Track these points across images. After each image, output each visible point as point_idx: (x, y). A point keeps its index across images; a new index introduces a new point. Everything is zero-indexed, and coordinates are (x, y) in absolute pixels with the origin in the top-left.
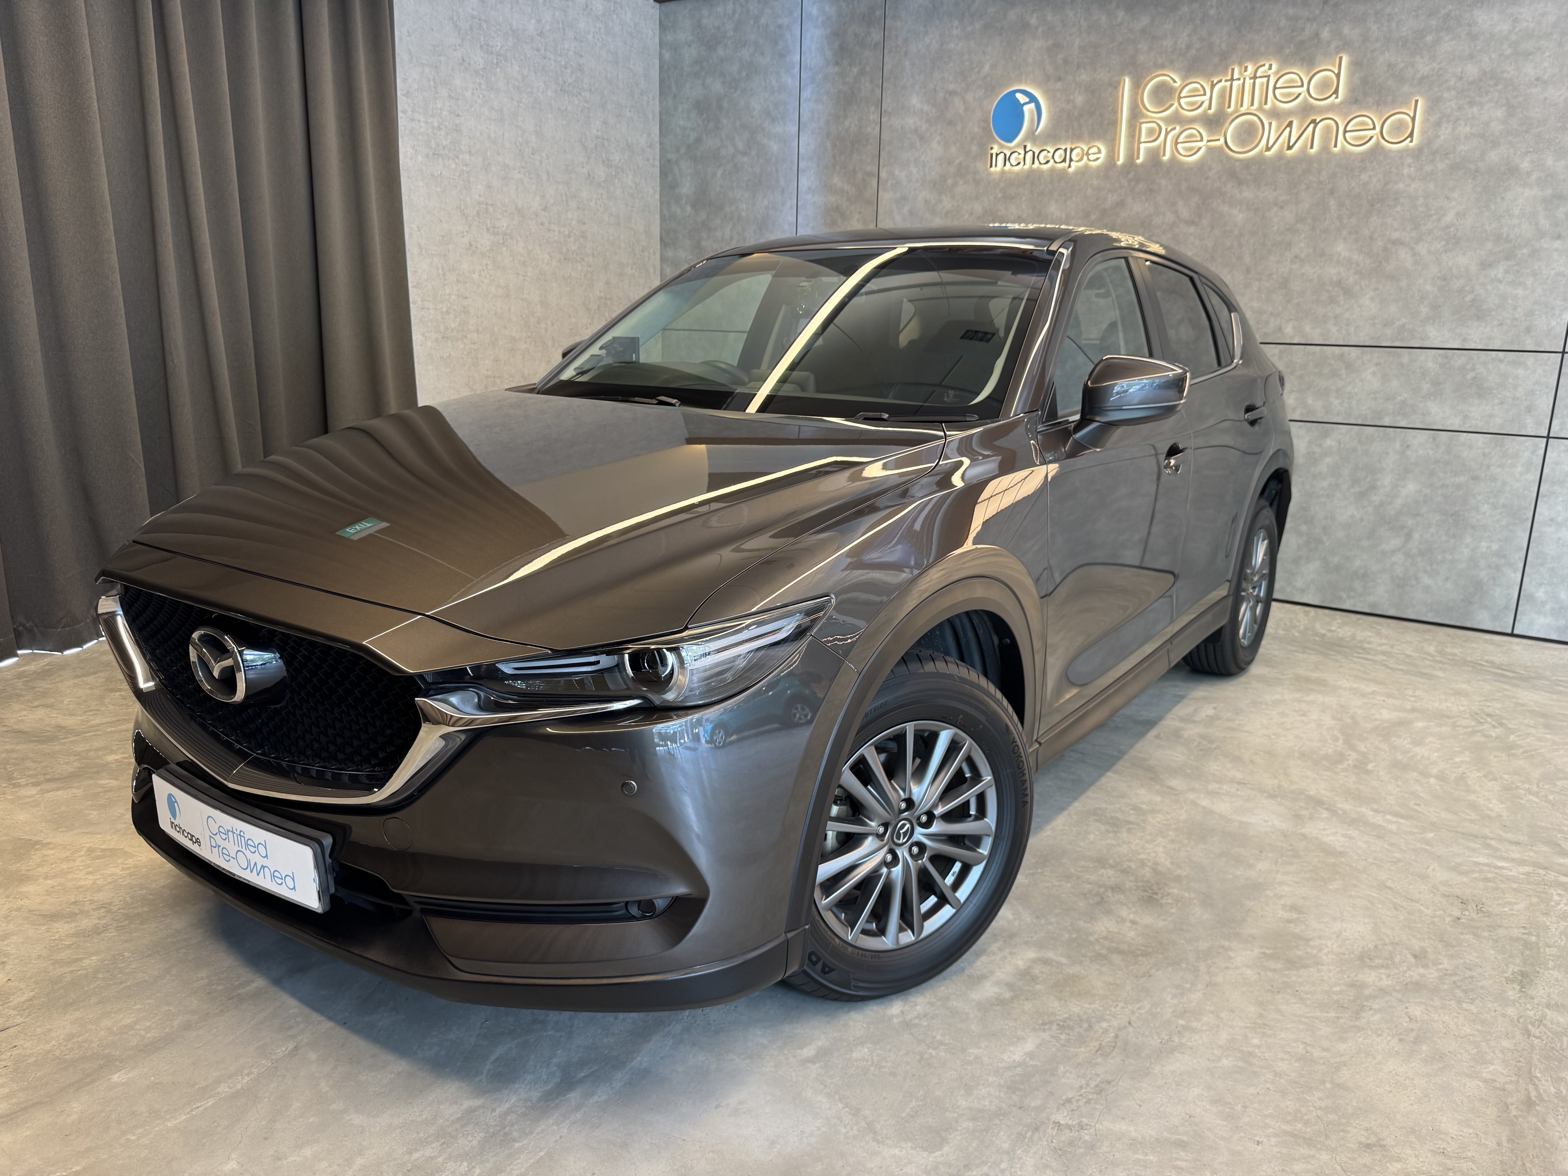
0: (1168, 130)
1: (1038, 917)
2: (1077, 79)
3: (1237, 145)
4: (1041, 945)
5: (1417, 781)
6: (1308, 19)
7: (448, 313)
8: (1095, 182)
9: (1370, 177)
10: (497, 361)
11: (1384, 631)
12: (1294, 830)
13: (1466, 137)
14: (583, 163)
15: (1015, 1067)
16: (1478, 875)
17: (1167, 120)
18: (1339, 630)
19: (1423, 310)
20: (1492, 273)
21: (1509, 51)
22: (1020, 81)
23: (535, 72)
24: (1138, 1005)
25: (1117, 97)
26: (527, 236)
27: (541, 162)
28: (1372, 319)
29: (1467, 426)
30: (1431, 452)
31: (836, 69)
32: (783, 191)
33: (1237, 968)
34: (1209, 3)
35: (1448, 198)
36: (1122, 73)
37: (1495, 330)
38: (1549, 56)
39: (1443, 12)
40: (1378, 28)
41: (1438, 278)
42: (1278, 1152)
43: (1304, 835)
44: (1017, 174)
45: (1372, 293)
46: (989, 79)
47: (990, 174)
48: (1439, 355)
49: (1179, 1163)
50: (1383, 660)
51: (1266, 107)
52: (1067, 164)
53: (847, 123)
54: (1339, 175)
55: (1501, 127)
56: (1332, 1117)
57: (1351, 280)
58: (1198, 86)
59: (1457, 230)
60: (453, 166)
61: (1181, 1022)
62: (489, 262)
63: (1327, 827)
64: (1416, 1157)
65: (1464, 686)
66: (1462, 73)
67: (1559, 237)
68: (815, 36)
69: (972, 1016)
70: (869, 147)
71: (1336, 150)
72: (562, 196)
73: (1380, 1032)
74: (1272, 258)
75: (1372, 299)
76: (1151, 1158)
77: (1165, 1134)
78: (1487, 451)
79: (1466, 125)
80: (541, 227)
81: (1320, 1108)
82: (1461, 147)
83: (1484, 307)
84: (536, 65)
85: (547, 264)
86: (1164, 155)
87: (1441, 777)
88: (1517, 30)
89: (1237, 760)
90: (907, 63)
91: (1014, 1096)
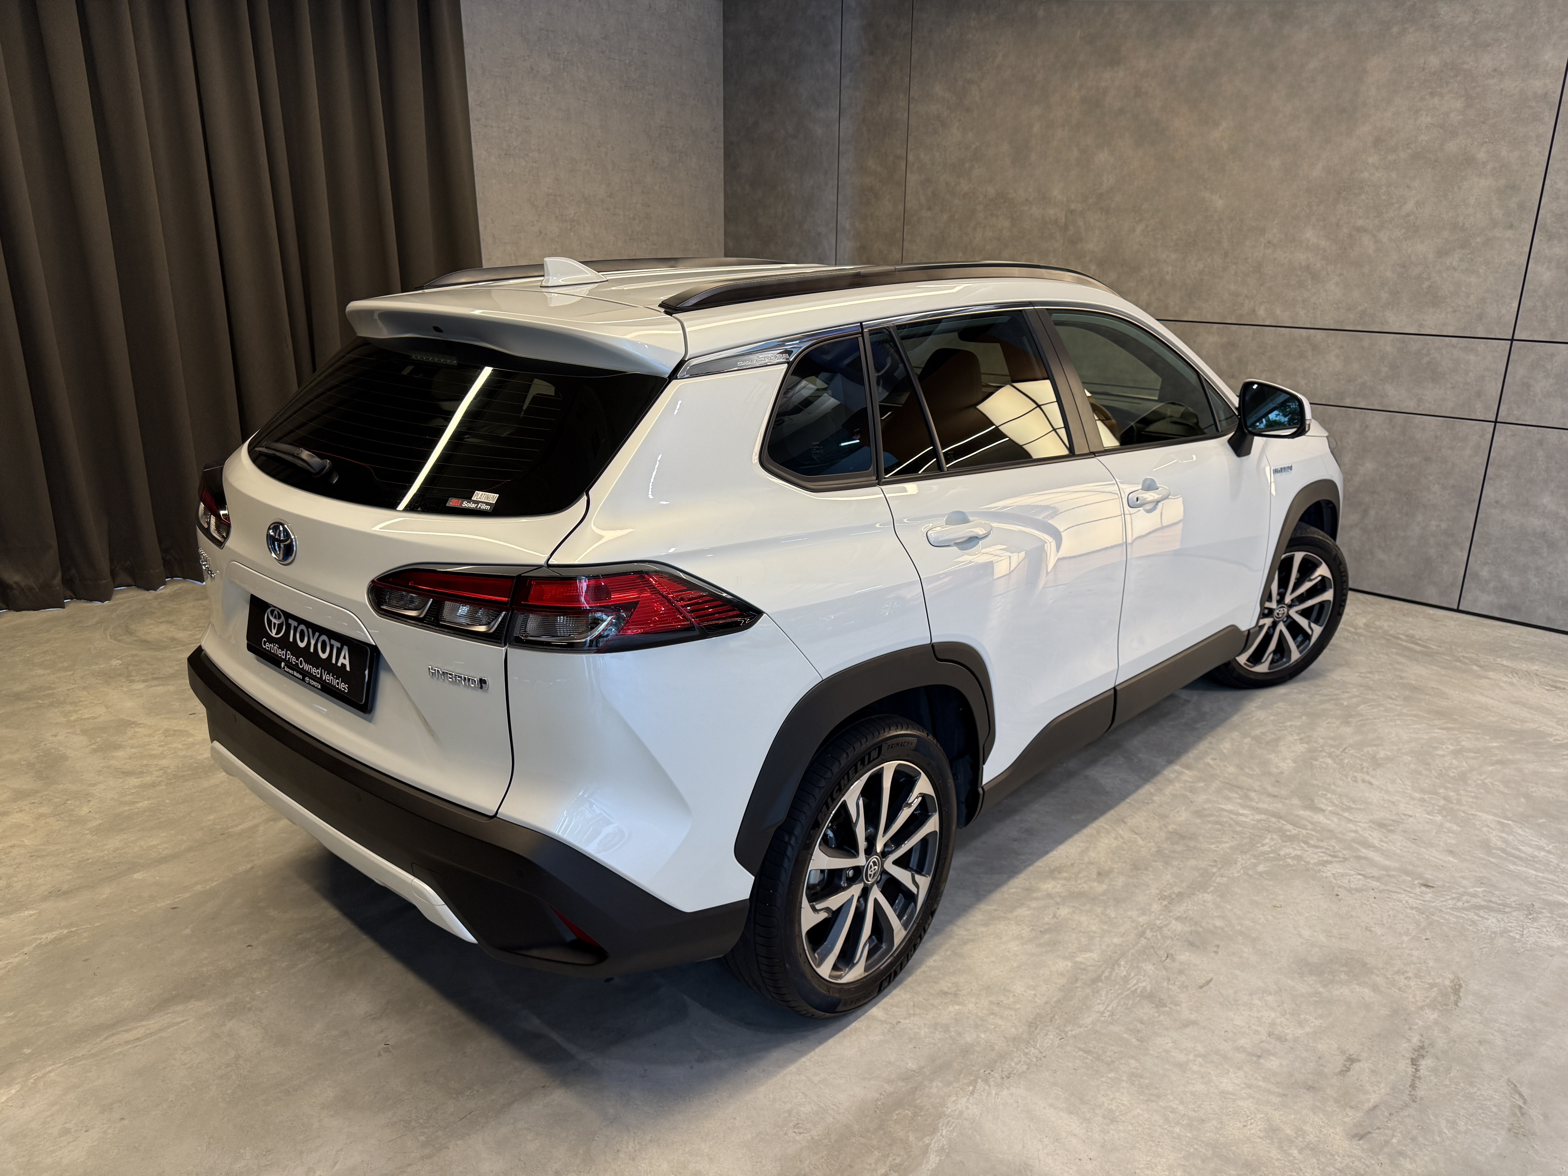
13: (1426, 127)
16: (1213, 818)
19: (1383, 295)
20: (1448, 261)
21: (1469, 43)
23: (600, 73)
26: (593, 221)
27: (607, 154)
28: (1336, 304)
29: (1421, 408)
30: (1387, 433)
31: (871, 58)
32: (826, 172)
35: (1409, 187)
37: (1449, 316)
38: (1506, 48)
39: (1408, 3)
41: (1398, 265)
45: (1337, 279)
48: (1397, 340)
55: (1460, 118)
57: (1319, 265)
59: (1416, 218)
66: (1424, 64)
67: (1511, 226)
68: (853, 25)
70: (899, 132)
72: (627, 182)
74: (1247, 243)
75: (1337, 284)
78: (1439, 433)
79: (1427, 115)
80: (606, 212)
82: (1422, 137)
83: (1439, 294)
84: (601, 65)
88: (1476, 21)
90: (931, 53)
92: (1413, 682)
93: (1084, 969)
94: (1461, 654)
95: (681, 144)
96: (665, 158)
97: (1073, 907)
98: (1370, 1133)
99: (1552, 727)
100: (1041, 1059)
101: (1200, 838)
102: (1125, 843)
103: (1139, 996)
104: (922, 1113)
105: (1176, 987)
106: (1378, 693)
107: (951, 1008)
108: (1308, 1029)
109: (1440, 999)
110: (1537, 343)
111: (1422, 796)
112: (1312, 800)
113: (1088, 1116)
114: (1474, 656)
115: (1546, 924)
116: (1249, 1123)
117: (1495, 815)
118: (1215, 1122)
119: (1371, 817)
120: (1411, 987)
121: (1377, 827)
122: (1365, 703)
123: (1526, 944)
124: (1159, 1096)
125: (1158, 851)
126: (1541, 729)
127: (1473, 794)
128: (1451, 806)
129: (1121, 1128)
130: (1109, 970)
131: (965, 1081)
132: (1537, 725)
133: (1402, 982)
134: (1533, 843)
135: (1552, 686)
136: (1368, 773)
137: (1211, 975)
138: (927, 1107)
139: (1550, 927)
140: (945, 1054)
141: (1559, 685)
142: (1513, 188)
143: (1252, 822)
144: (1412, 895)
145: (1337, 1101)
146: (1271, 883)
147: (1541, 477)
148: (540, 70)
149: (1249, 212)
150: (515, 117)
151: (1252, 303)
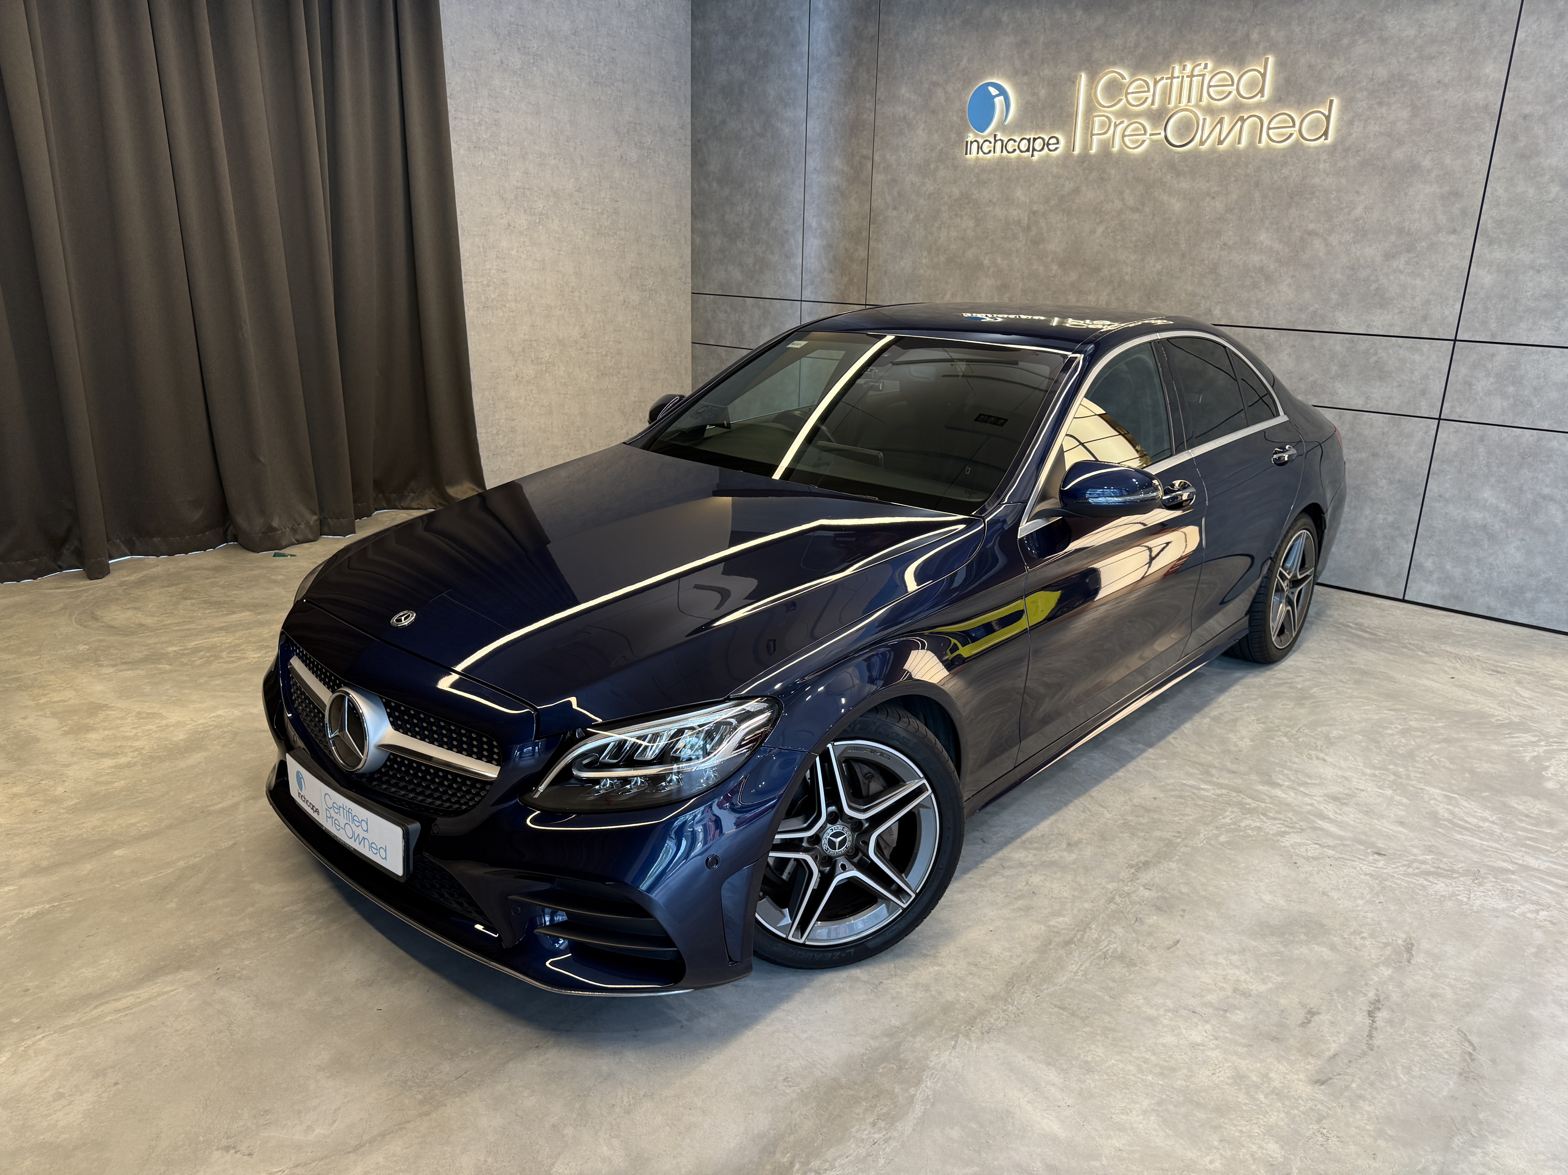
2: (1041, 74)
6: (1240, 21)
7: (488, 285)
8: (1055, 170)
9: (1290, 171)
10: (534, 326)
13: (1375, 135)
14: (615, 147)
16: (1176, 793)
19: (1333, 297)
20: (1395, 264)
21: (1414, 55)
22: (992, 74)
23: (570, 68)
26: (562, 215)
27: (575, 148)
28: (1289, 304)
29: (1369, 406)
31: (838, 60)
32: (793, 171)
34: (1155, 5)
35: (1358, 192)
36: (1079, 70)
37: (1396, 317)
38: (1450, 60)
39: (1358, 16)
40: (1301, 31)
41: (1347, 267)
44: (989, 160)
45: (1289, 280)
46: (966, 71)
47: (966, 160)
48: (1347, 340)
53: (847, 109)
54: (1263, 168)
55: (1406, 126)
57: (1272, 267)
59: (1365, 223)
60: (493, 157)
62: (526, 239)
66: (1373, 74)
67: (1454, 231)
68: (821, 27)
70: (865, 133)
72: (595, 177)
74: (1204, 245)
75: (1290, 285)
78: (1386, 430)
79: (1375, 124)
80: (575, 206)
82: (1370, 145)
83: (1387, 296)
84: (571, 61)
85: (581, 239)
88: (1422, 35)
90: (898, 55)
92: (1363, 667)
93: (1058, 933)
94: (1407, 641)
95: (649, 140)
96: (633, 154)
97: (1045, 874)
98: (1331, 1078)
99: (1495, 709)
100: (1018, 1015)
101: (1164, 811)
102: (1092, 816)
103: (1111, 956)
104: (907, 1067)
105: (1145, 948)
106: (1330, 677)
107: (931, 969)
108: (1270, 985)
109: (1393, 957)
110: (1479, 344)
111: (1373, 771)
112: (1270, 776)
113: (1065, 1066)
114: (1420, 643)
115: (1491, 888)
116: (1218, 1071)
117: (1442, 789)
118: (1185, 1071)
119: (1326, 792)
120: (1366, 946)
121: (1331, 801)
122: (1318, 686)
123: (1472, 906)
124: (1131, 1048)
125: (1124, 823)
126: (1483, 710)
127: (1421, 770)
128: (1400, 780)
129: (1097, 1077)
130: (1081, 933)
131: (947, 1036)
132: (1479, 707)
133: (1358, 941)
134: (1478, 814)
135: (1493, 671)
136: (1322, 751)
137: (1178, 937)
138: (911, 1061)
139: (1494, 890)
140: (926, 1011)
141: (1500, 670)
142: (1456, 194)
143: (1214, 796)
144: (1365, 862)
145: (1299, 1050)
146: (1233, 852)
147: (1482, 472)
148: (510, 64)
149: (1206, 215)
150: (485, 110)
151: (1208, 303)
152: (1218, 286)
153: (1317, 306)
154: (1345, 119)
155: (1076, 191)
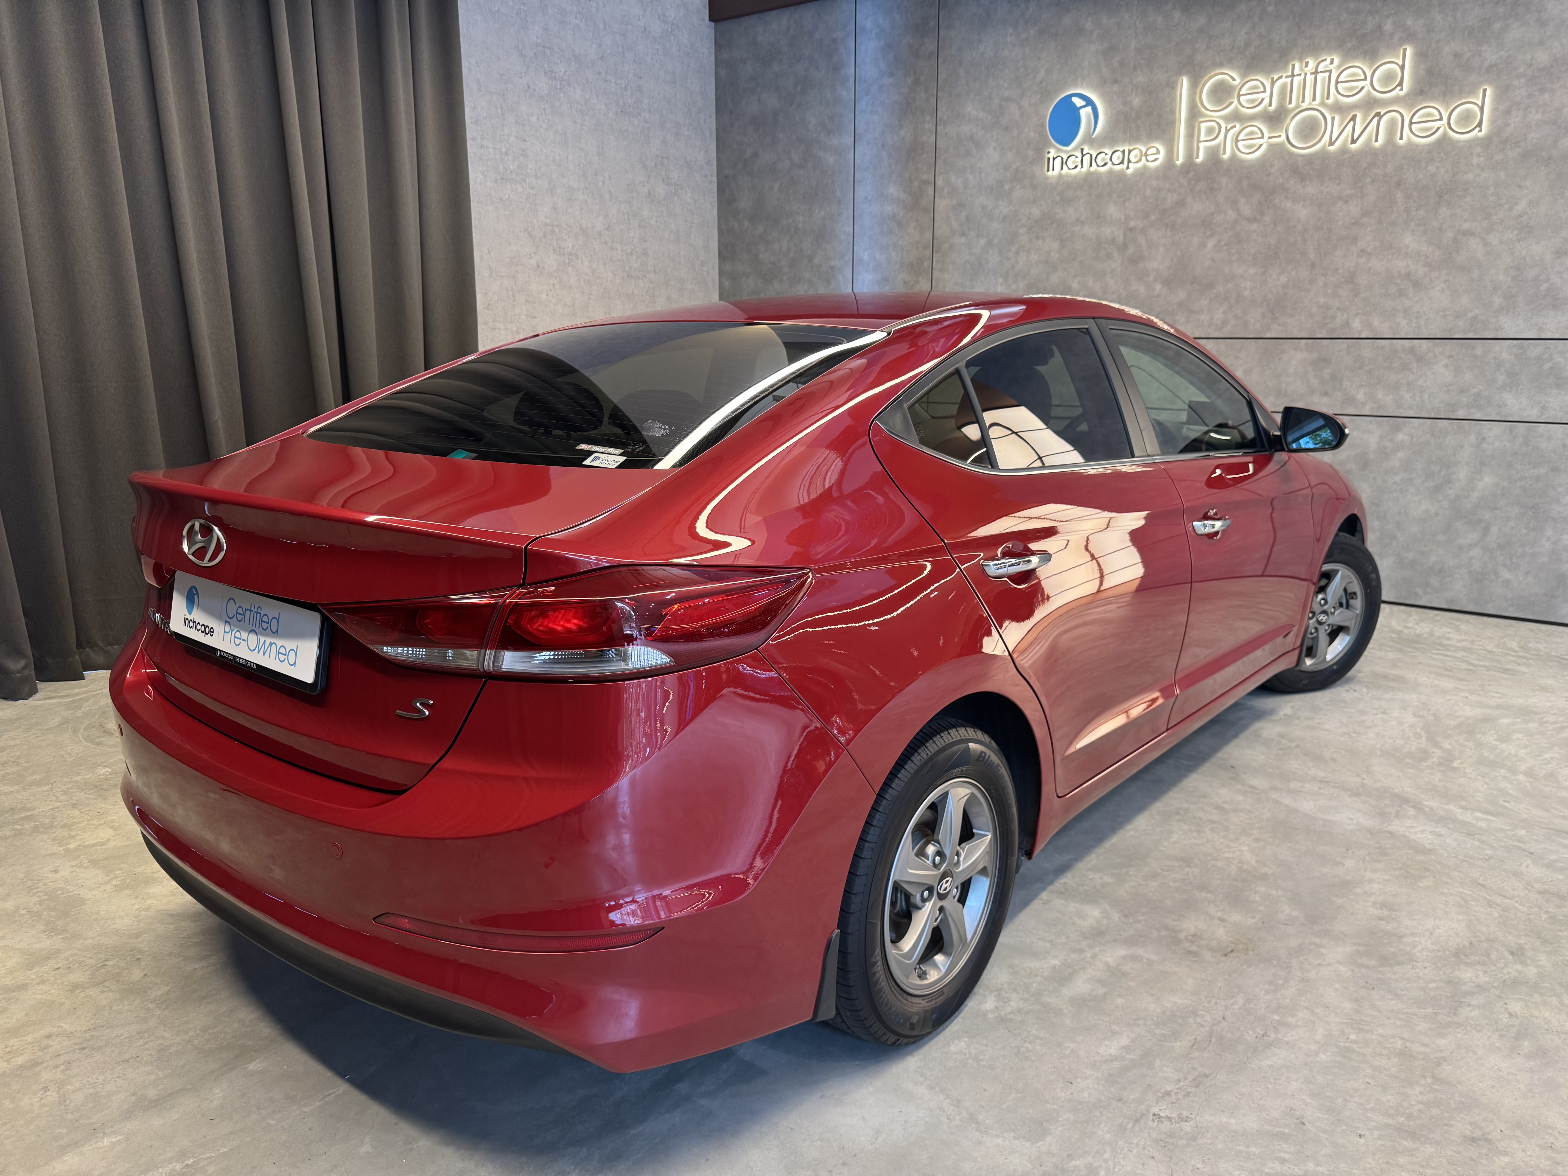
0: (1228, 128)
1: (1126, 916)
2: (1134, 81)
3: (1299, 141)
4: (1130, 942)
5: (1505, 778)
6: (1370, 12)
8: (1154, 183)
9: (1438, 168)
11: (1463, 627)
12: (1380, 827)
13: (1537, 124)
14: (643, 182)
15: (1112, 1061)
17: (1227, 119)
18: (1416, 627)
19: (1496, 300)
22: (1076, 85)
23: (597, 96)
24: (1231, 1001)
25: (1175, 97)
26: (591, 256)
27: (604, 183)
28: (1443, 311)
29: (1545, 416)
32: (839, 202)
33: (1329, 964)
35: (1520, 187)
36: (1180, 73)
40: (1443, 19)
41: (1511, 268)
42: (1382, 1145)
43: (1390, 833)
44: (1075, 177)
45: (1442, 285)
46: (1044, 84)
47: (1047, 178)
48: (1515, 346)
49: (1282, 1154)
50: (1464, 656)
51: (1328, 101)
52: (1125, 166)
53: (902, 133)
54: (1405, 167)
56: (1435, 1111)
57: (1421, 272)
58: (1258, 83)
59: (1530, 218)
60: (520, 190)
61: (1276, 1017)
62: (556, 282)
63: (1414, 825)
64: (1524, 1150)
65: (1550, 682)
66: (1532, 60)
68: (869, 47)
69: (1066, 1011)
70: (925, 156)
71: (1401, 142)
72: (624, 214)
73: (1479, 1028)
74: (1338, 253)
75: (1443, 291)
76: (1253, 1149)
77: (1267, 1127)
80: (604, 246)
81: (1421, 1102)
82: (1532, 135)
83: (1560, 296)
84: (598, 88)
85: (611, 282)
86: (1224, 153)
87: (1529, 773)
89: (1317, 759)
90: (962, 72)
91: (1112, 1089)
95: (676, 176)
96: (661, 190)
148: (537, 89)
149: (1338, 221)
150: (512, 138)
151: (1345, 316)
152: (1356, 296)
153: (1477, 311)
154: (1502, 108)
155: (1181, 203)
